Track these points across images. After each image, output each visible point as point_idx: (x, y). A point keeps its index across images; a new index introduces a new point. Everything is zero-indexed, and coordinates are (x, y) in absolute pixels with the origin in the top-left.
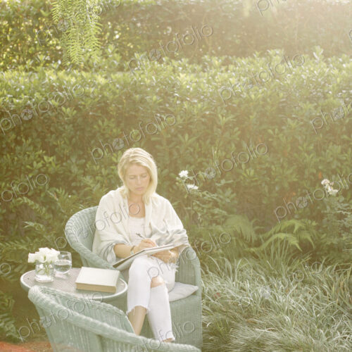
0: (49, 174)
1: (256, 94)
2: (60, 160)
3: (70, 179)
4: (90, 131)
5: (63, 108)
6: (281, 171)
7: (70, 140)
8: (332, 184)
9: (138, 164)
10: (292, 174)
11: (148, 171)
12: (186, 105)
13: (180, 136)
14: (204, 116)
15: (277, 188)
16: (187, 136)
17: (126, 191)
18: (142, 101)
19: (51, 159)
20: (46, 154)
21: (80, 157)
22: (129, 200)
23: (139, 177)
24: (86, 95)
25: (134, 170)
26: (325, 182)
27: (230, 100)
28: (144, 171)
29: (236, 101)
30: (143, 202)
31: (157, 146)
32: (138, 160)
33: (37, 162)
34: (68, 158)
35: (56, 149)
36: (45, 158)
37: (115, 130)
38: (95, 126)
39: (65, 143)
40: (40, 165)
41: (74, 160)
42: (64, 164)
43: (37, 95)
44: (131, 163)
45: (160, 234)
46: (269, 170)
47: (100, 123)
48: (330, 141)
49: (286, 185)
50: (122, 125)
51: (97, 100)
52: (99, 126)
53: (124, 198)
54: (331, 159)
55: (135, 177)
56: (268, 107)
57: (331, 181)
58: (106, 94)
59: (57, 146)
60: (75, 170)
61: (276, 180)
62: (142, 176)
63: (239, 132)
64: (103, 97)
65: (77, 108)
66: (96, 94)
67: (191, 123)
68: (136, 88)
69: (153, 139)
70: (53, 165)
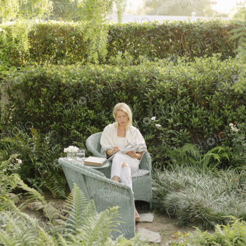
0: (91, 120)
1: (199, 78)
2: (96, 112)
3: (102, 122)
4: (112, 97)
5: (97, 85)
6: (214, 120)
7: (102, 101)
8: (235, 126)
9: (122, 110)
10: (219, 122)
11: (127, 114)
12: (161, 83)
13: (158, 100)
14: (171, 89)
15: (211, 129)
16: (161, 100)
17: (117, 124)
18: (139, 81)
19: (91, 112)
20: (89, 109)
21: (107, 111)
22: (118, 129)
23: (122, 117)
24: (111, 78)
25: (120, 113)
26: (231, 124)
27: (186, 81)
28: (125, 114)
29: (188, 81)
30: (125, 130)
31: (146, 106)
32: (122, 109)
33: (84, 113)
34: (101, 111)
35: (95, 107)
36: (88, 111)
37: (125, 97)
38: (114, 95)
39: (99, 103)
40: (85, 114)
41: (103, 112)
42: (98, 114)
43: (84, 78)
44: (118, 110)
45: (132, 145)
46: (207, 119)
47: (117, 92)
49: (216, 127)
50: (129, 94)
51: (115, 80)
52: (116, 94)
53: (116, 127)
54: (240, 113)
55: (120, 117)
56: (206, 85)
57: (234, 124)
58: (120, 77)
59: (95, 105)
60: (104, 117)
61: (210, 124)
62: (123, 116)
63: (190, 98)
64: (119, 79)
65: (105, 84)
66: (115, 77)
67: (164, 93)
68: (137, 73)
69: (144, 101)
70: (92, 115)
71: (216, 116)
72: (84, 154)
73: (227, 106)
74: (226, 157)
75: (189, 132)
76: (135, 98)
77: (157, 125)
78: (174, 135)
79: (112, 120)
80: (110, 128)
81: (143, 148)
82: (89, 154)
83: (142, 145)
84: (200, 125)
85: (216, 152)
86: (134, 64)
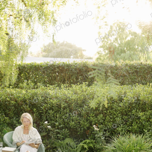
0: (7, 123)
1: (74, 97)
2: (10, 118)
3: (14, 125)
4: (20, 109)
5: (11, 101)
6: (84, 123)
7: (14, 112)
8: (97, 127)
9: (26, 118)
10: (87, 124)
11: (29, 120)
12: (51, 101)
13: (49, 111)
14: (57, 104)
15: (82, 129)
16: (51, 111)
17: (23, 126)
19: (7, 118)
20: (5, 116)
21: (17, 118)
22: (24, 129)
23: (26, 122)
24: (19, 97)
25: (25, 120)
26: (94, 126)
27: (66, 99)
28: (28, 120)
29: (68, 99)
30: (28, 130)
31: (42, 114)
32: (26, 117)
33: (2, 119)
34: (13, 118)
35: (9, 115)
36: (5, 118)
37: (28, 109)
38: (22, 107)
39: (12, 113)
40: (3, 120)
41: (15, 118)
42: (11, 120)
43: (3, 96)
44: (24, 118)
45: (32, 139)
46: (79, 122)
48: (101, 113)
49: (85, 128)
50: (31, 107)
51: (22, 98)
52: (23, 107)
53: (22, 128)
54: (100, 119)
55: (25, 122)
56: (79, 102)
57: (96, 126)
58: (26, 96)
59: (9, 114)
60: (15, 122)
61: (82, 126)
62: (27, 121)
63: (69, 110)
65: (16, 101)
66: (22, 97)
67: (53, 107)
68: (36, 94)
69: (40, 112)
70: (8, 120)
71: (85, 121)
72: (2, 145)
73: (91, 114)
74: (91, 146)
75: (68, 131)
76: (35, 109)
77: (48, 127)
78: (59, 133)
79: (20, 124)
80: (19, 128)
81: (39, 141)
82: (5, 145)
83: (39, 139)
84: (75, 126)
85: (85, 143)
86: (34, 88)
